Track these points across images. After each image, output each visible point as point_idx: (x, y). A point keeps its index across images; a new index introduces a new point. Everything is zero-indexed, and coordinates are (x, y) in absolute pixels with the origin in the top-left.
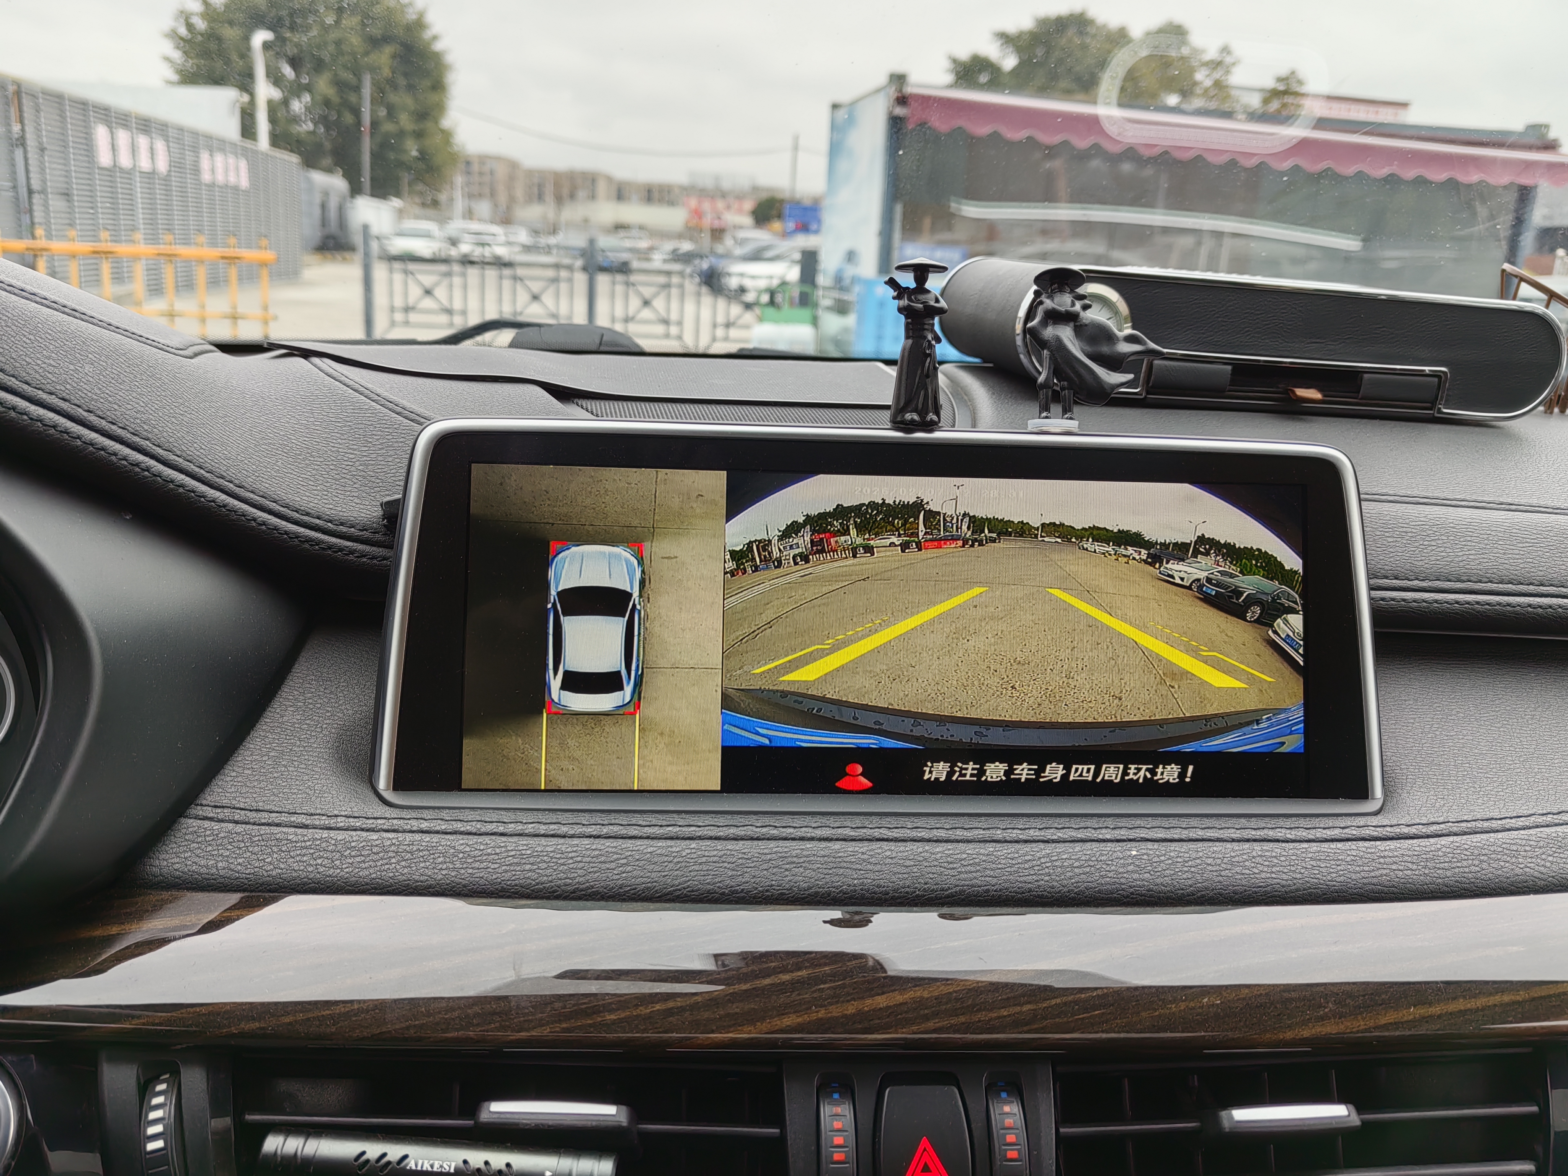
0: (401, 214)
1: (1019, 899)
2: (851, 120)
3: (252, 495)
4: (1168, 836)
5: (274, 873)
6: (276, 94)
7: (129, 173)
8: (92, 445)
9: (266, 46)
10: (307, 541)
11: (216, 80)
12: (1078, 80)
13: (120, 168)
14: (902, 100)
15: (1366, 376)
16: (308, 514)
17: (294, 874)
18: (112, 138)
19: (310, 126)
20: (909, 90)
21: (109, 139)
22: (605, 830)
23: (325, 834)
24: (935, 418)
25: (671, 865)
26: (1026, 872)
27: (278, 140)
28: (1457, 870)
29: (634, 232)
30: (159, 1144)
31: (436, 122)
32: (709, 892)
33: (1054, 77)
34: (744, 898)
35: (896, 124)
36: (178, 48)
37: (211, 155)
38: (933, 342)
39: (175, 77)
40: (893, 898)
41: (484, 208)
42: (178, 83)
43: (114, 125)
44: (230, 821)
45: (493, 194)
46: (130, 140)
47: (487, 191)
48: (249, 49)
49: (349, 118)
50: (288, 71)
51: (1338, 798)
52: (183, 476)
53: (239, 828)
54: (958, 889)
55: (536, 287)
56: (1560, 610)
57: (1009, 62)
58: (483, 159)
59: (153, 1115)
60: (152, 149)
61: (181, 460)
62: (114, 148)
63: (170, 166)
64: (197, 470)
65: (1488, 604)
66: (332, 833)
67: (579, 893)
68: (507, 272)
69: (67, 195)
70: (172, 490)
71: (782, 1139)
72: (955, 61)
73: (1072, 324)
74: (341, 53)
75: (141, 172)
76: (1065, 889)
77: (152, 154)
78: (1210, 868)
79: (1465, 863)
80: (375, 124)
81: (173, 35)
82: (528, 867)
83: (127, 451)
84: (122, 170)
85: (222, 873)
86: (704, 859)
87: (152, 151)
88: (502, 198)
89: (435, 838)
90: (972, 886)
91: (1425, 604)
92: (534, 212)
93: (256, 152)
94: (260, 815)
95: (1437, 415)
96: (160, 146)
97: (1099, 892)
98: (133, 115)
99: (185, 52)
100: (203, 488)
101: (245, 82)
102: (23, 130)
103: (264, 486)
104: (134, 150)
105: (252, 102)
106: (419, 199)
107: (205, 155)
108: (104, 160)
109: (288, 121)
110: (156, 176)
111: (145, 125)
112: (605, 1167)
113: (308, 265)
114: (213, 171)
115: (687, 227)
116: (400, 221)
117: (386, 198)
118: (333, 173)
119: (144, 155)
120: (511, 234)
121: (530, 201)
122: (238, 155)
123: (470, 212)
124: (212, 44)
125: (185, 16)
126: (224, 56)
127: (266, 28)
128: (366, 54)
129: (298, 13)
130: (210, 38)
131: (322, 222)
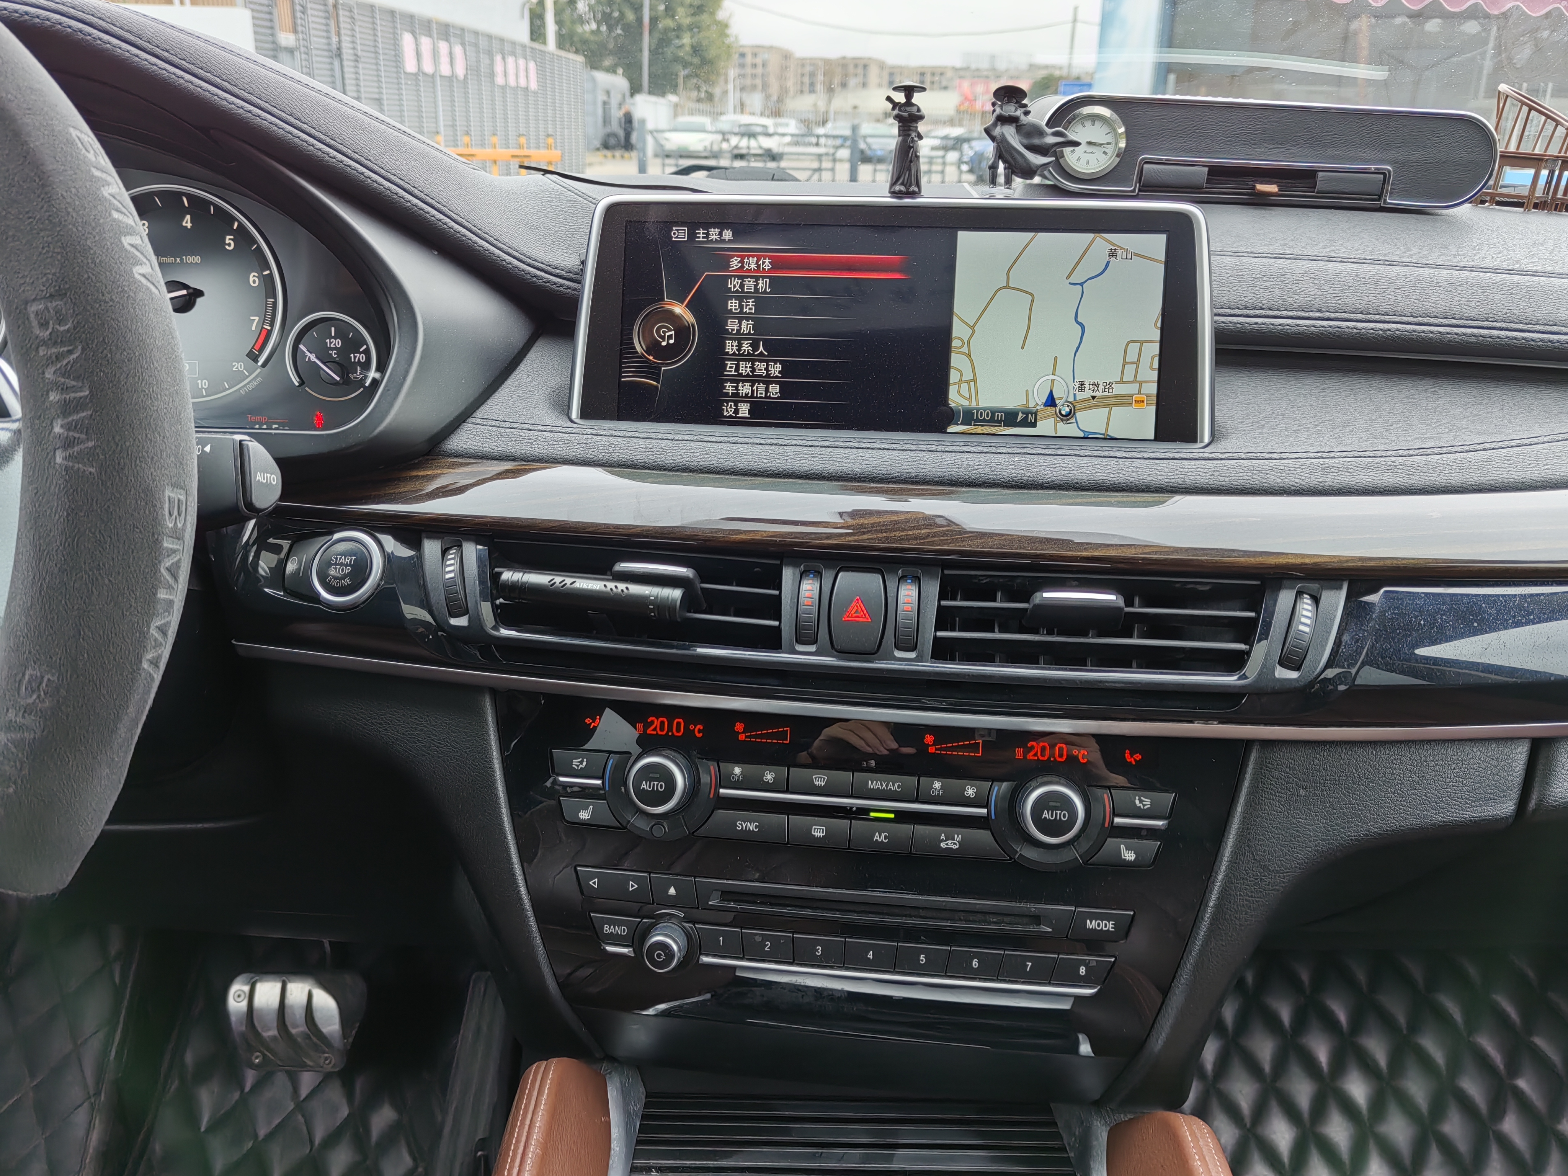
0: (676, 109)
1: (937, 481)
3: (503, 246)
4: (1043, 453)
5: (512, 451)
7: (432, 77)
8: (416, 206)
10: (535, 277)
15: (1320, 174)
16: (536, 260)
17: (523, 452)
18: (417, 45)
19: (594, 26)
21: (414, 46)
22: (696, 438)
23: (540, 433)
24: (916, 189)
25: (730, 456)
26: (944, 467)
27: (564, 41)
28: (1233, 478)
30: (452, 575)
31: (712, 14)
32: (751, 470)
34: (771, 474)
37: (504, 59)
38: (916, 139)
40: (859, 478)
41: (756, 100)
43: (418, 32)
44: (490, 426)
45: (765, 86)
46: (432, 47)
47: (758, 82)
49: (630, 16)
51: (1176, 441)
52: (465, 230)
53: (495, 429)
54: (899, 474)
56: (1397, 332)
58: (757, 50)
59: (448, 569)
60: (451, 53)
61: (464, 221)
62: (418, 55)
63: (467, 69)
64: (473, 227)
65: (1338, 327)
66: (544, 433)
67: (677, 468)
70: (459, 237)
71: (779, 597)
73: (1014, 125)
75: (441, 76)
76: (967, 477)
77: (451, 59)
78: (1064, 469)
79: (1241, 474)
80: (654, 20)
82: (650, 453)
83: (434, 212)
84: (425, 74)
85: (485, 449)
86: (750, 454)
87: (451, 56)
88: (774, 90)
89: (600, 437)
90: (909, 473)
91: (1288, 327)
92: (805, 103)
93: (544, 52)
94: (505, 423)
95: (1382, 205)
96: (458, 50)
97: (989, 479)
98: (434, 21)
100: (475, 238)
102: (340, 42)
103: (511, 242)
104: (435, 55)
105: (541, 3)
106: (694, 94)
107: (498, 58)
108: (410, 66)
109: (573, 22)
110: (455, 80)
111: (446, 31)
112: (676, 594)
113: (590, 164)
114: (505, 74)
115: (958, 111)
116: (676, 115)
117: (663, 94)
118: (615, 72)
119: (444, 60)
120: (781, 125)
121: (802, 92)
122: (528, 57)
123: (742, 105)
131: (606, 121)
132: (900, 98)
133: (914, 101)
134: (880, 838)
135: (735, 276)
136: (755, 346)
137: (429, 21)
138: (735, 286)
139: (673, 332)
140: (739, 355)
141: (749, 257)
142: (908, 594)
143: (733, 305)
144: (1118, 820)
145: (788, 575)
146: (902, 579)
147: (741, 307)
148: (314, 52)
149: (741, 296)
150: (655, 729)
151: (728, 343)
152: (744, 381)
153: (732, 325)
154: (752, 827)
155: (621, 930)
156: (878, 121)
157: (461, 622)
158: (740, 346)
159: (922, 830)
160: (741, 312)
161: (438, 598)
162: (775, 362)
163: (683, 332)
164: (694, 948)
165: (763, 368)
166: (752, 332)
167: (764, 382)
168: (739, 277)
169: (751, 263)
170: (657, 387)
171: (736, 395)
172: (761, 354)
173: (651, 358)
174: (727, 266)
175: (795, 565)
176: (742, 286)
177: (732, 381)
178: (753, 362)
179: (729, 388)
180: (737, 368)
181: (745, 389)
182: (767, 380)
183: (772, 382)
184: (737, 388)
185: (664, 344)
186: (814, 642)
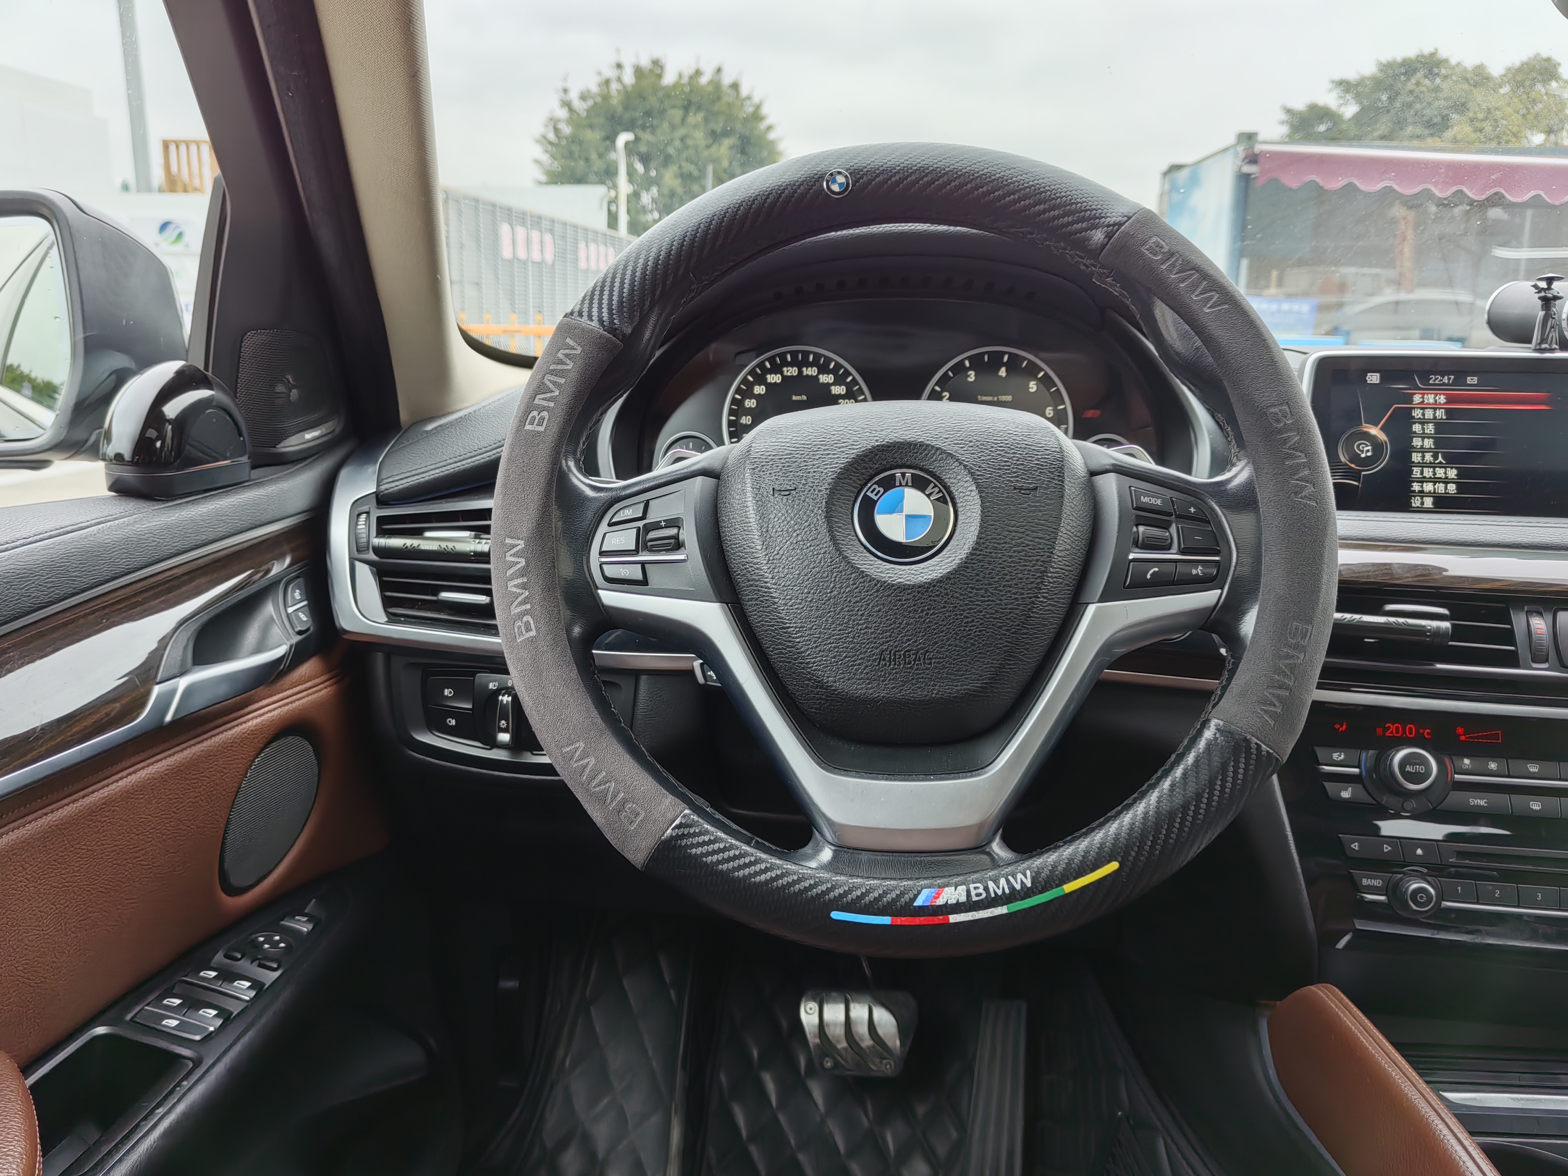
2: (1195, 180)
6: (633, 189)
7: (525, 263)
9: (627, 144)
12: (1429, 124)
13: (518, 260)
14: (1253, 159)
18: (513, 234)
20: (1258, 148)
21: (510, 235)
24: (1557, 347)
33: (1400, 123)
35: (1244, 181)
36: (546, 151)
37: (587, 246)
39: (543, 178)
42: (547, 183)
43: (514, 222)
46: (526, 236)
48: (611, 147)
50: (639, 167)
57: (1350, 110)
60: (541, 241)
62: (514, 243)
63: (555, 256)
69: (478, 284)
71: (1513, 630)
72: (1289, 111)
74: (687, 147)
75: (532, 262)
77: (542, 246)
81: (543, 140)
87: (542, 243)
93: (618, 240)
96: (548, 238)
98: (528, 214)
99: (552, 156)
101: (608, 175)
104: (528, 243)
105: (615, 197)
107: (582, 245)
108: (507, 253)
109: (638, 212)
110: (544, 265)
111: (538, 222)
112: (1446, 624)
114: (588, 259)
119: (536, 247)
122: (608, 244)
124: (575, 148)
125: (554, 123)
126: (587, 160)
127: (627, 130)
128: (708, 147)
129: (648, 114)
130: (573, 142)
132: (1543, 285)
133: (1553, 287)
135: (1417, 408)
136: (1435, 457)
137: (524, 214)
138: (1418, 415)
139: (1370, 448)
140: (1423, 463)
141: (1427, 394)
143: (1417, 428)
145: (1518, 616)
147: (1423, 429)
149: (1423, 422)
150: (1392, 732)
151: (1414, 455)
152: (1427, 482)
153: (1417, 442)
154: (1482, 803)
155: (1377, 883)
158: (1423, 457)
160: (1424, 433)
162: (1452, 468)
163: (1378, 447)
165: (1442, 472)
166: (1433, 447)
167: (1443, 482)
168: (1421, 408)
169: (1430, 398)
170: (1358, 486)
171: (1422, 492)
172: (1440, 463)
173: (1353, 466)
174: (1411, 401)
175: (1522, 607)
176: (1423, 415)
177: (1418, 482)
178: (1434, 468)
179: (1416, 487)
180: (1422, 473)
181: (1428, 487)
182: (1446, 481)
183: (1449, 483)
184: (1422, 486)
185: (1363, 456)
186: (1546, 661)
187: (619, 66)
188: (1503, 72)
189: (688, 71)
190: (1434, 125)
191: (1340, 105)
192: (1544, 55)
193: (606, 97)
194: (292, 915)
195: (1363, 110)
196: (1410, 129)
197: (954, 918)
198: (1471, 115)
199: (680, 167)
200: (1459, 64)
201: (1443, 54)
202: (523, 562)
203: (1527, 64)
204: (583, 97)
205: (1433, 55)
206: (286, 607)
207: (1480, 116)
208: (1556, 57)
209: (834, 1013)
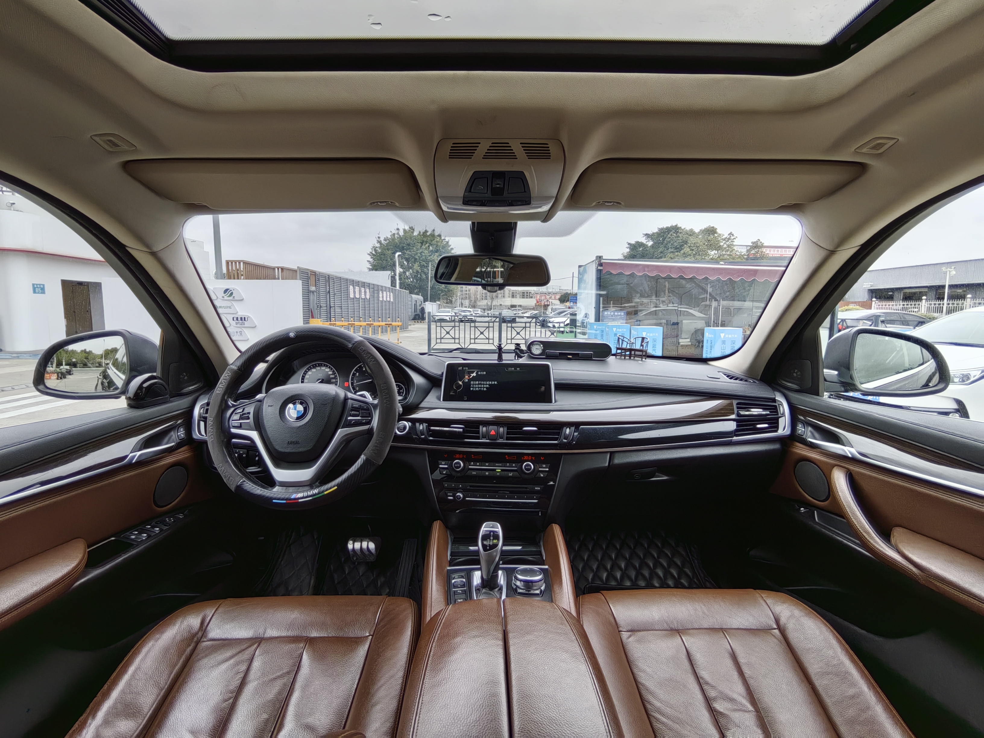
2: (585, 271)
3: (428, 371)
5: (430, 406)
6: (401, 270)
7: (358, 300)
8: (414, 365)
9: (399, 256)
11: (384, 268)
14: (601, 265)
16: (434, 373)
17: (433, 407)
18: (354, 289)
19: (412, 280)
20: (603, 261)
24: (502, 360)
27: (402, 286)
29: (517, 308)
35: (599, 272)
36: (372, 258)
39: (370, 268)
41: (467, 302)
42: (371, 270)
43: (355, 285)
44: (426, 402)
46: (359, 289)
47: (467, 296)
48: (394, 257)
49: (424, 277)
50: (406, 263)
52: (422, 368)
55: (482, 330)
57: (649, 245)
59: (421, 428)
62: (354, 292)
63: (370, 296)
66: (436, 403)
68: (473, 324)
70: (421, 370)
71: (479, 430)
72: (629, 244)
74: (422, 256)
75: (361, 299)
81: (371, 254)
83: (417, 365)
84: (356, 298)
85: (426, 406)
87: (365, 292)
89: (446, 404)
93: (395, 290)
94: (429, 402)
95: (593, 359)
96: (367, 290)
98: (361, 281)
99: (374, 260)
100: (424, 370)
101: (392, 268)
102: (329, 289)
104: (360, 291)
105: (395, 274)
106: (445, 301)
107: (381, 292)
108: (352, 296)
109: (405, 279)
110: (366, 300)
111: (364, 285)
112: (461, 430)
113: (410, 325)
114: (383, 297)
115: (536, 305)
116: (439, 308)
117: (435, 302)
118: (419, 295)
119: (363, 293)
120: (475, 311)
121: (482, 299)
122: (390, 291)
123: (462, 304)
124: (382, 256)
125: (375, 248)
126: (387, 260)
127: (399, 252)
128: (430, 256)
129: (409, 245)
130: (381, 254)
131: (415, 310)
134: (498, 474)
137: (359, 282)
142: (501, 429)
144: (540, 469)
145: (481, 427)
146: (501, 427)
148: (321, 292)
154: (475, 473)
155: (451, 494)
156: (509, 309)
157: (423, 437)
159: (506, 473)
161: (419, 433)
164: (465, 497)
175: (482, 425)
186: (486, 438)
187: (398, 229)
188: (699, 231)
189: (422, 231)
190: (678, 248)
191: (647, 242)
192: (712, 226)
193: (393, 239)
194: (178, 514)
195: (655, 243)
196: (670, 250)
197: (300, 500)
198: (689, 245)
199: (420, 263)
200: (685, 228)
201: (679, 225)
202: (212, 423)
203: (706, 229)
204: (385, 240)
205: (676, 226)
206: (177, 433)
207: (692, 245)
208: (716, 227)
209: (357, 545)
